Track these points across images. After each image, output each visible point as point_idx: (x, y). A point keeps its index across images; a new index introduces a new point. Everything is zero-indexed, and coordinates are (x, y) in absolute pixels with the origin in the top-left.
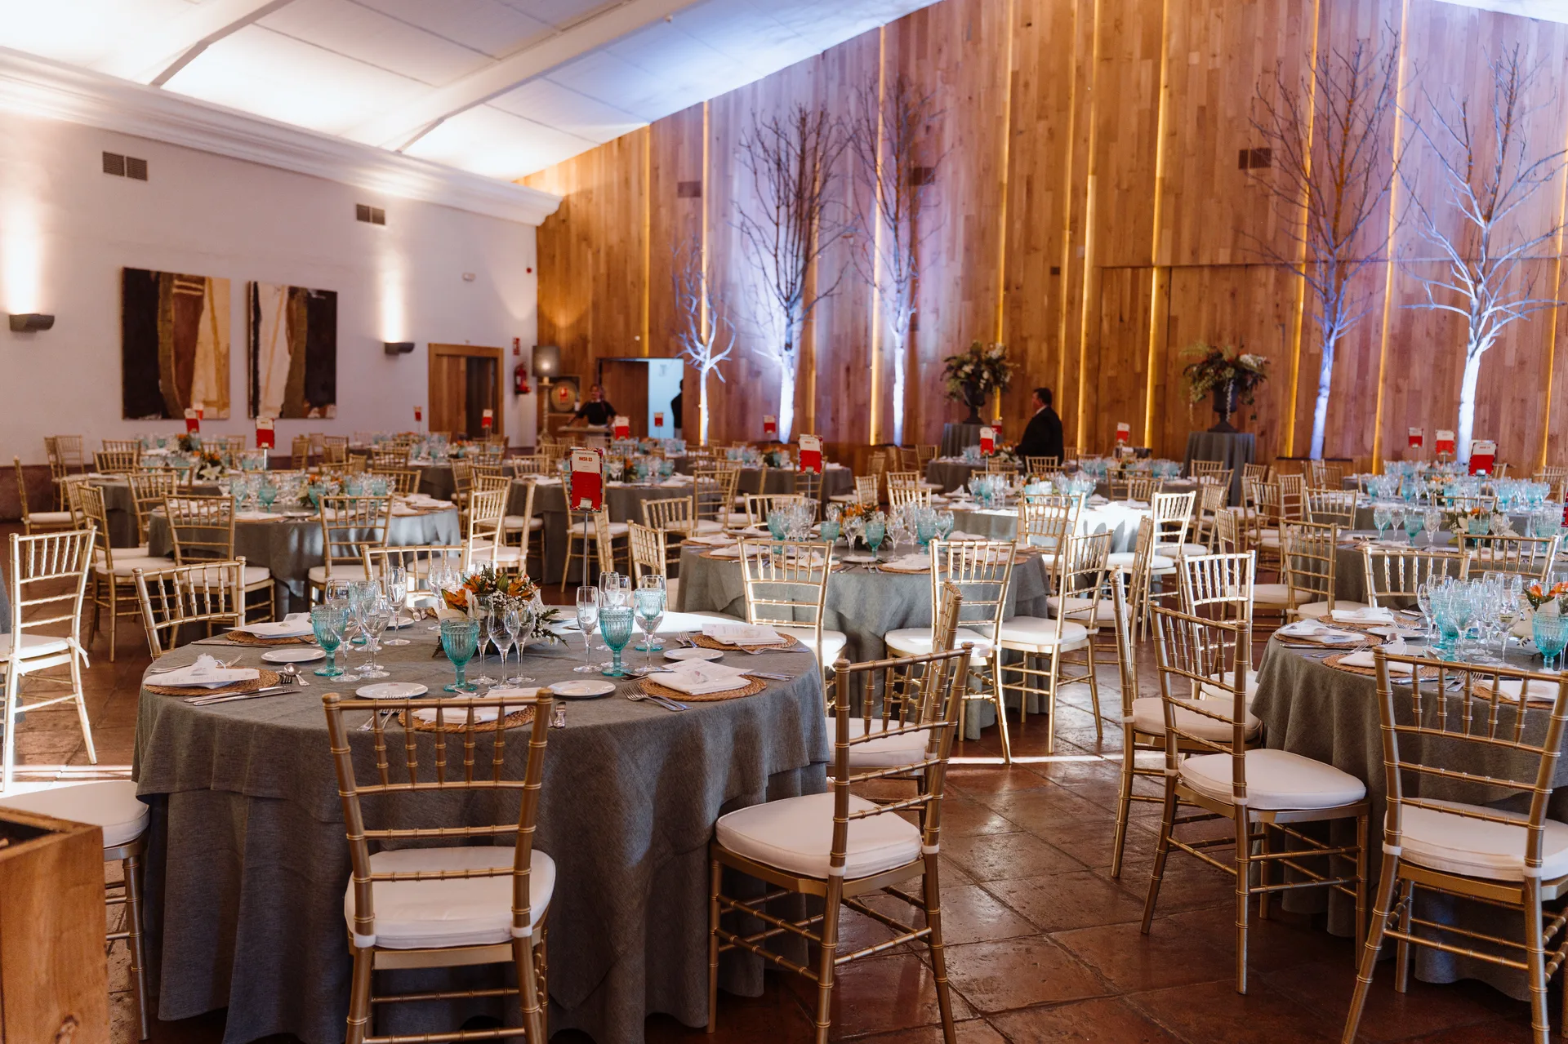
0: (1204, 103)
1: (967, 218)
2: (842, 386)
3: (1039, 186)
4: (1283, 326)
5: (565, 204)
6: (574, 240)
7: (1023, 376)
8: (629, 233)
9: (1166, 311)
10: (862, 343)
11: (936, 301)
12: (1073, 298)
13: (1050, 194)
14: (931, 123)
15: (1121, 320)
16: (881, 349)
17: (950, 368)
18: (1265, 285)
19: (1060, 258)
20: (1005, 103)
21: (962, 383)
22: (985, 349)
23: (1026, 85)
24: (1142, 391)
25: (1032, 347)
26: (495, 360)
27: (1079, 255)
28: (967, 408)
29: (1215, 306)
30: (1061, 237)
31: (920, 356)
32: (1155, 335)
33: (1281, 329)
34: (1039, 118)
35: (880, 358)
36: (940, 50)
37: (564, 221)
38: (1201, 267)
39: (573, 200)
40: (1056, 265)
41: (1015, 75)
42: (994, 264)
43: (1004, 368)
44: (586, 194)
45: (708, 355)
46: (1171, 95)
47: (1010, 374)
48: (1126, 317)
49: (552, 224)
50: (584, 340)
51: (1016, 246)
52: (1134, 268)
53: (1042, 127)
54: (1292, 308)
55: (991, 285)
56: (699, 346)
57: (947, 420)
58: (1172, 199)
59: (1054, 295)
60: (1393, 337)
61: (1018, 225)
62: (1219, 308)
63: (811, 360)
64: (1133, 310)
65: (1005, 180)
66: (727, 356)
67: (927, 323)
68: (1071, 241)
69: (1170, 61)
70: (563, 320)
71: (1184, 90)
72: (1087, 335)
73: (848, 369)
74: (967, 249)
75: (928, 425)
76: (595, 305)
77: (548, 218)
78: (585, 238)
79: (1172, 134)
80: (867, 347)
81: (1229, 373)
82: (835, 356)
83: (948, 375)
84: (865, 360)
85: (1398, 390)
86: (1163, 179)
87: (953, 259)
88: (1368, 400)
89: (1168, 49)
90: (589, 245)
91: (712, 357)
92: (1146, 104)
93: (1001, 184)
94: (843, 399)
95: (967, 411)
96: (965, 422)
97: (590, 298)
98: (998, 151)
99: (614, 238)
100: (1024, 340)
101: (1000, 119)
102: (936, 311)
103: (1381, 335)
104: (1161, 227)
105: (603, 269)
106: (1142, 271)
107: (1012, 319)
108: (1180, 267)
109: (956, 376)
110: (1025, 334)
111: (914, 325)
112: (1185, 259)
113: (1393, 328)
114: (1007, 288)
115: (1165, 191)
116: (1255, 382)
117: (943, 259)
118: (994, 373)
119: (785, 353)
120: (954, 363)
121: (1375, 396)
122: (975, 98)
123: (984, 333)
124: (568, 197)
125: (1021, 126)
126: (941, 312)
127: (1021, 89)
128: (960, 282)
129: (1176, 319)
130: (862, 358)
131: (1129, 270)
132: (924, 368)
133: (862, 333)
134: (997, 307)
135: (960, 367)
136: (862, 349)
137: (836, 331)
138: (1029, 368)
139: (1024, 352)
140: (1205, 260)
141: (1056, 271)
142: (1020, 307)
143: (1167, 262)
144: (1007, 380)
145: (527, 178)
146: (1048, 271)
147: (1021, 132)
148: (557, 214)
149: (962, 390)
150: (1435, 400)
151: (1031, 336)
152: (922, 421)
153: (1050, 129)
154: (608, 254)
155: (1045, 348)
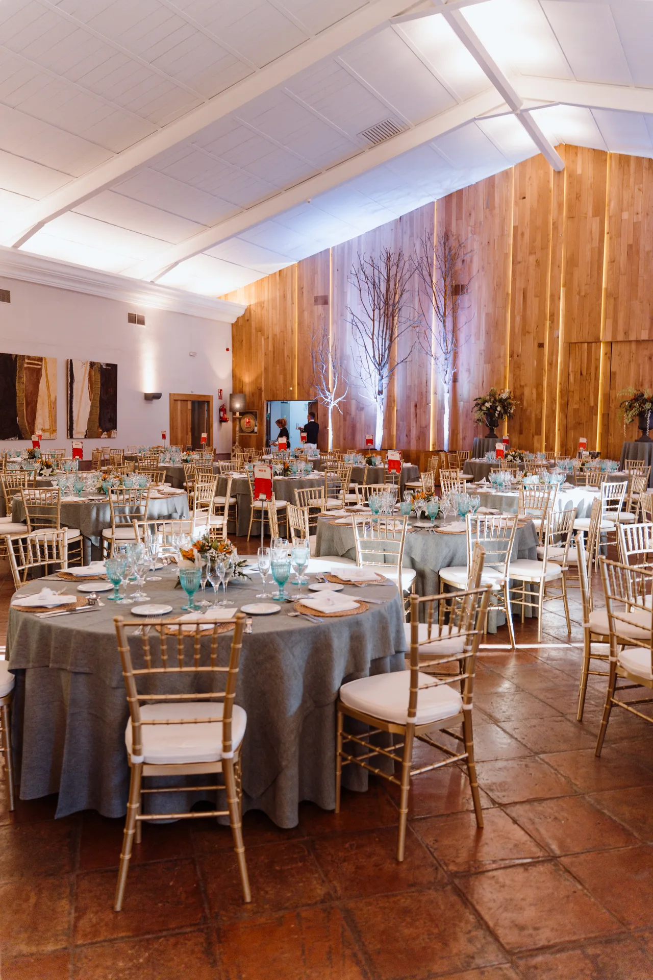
0: (631, 242)
1: (487, 314)
2: (413, 416)
3: (530, 294)
5: (248, 310)
6: (253, 331)
7: (522, 408)
8: (286, 326)
9: (609, 369)
10: (424, 390)
11: (469, 365)
12: (552, 361)
13: (537, 299)
14: (465, 258)
15: (581, 374)
16: (435, 393)
17: (477, 405)
19: (544, 338)
20: (509, 245)
21: (484, 413)
22: (498, 393)
23: (523, 234)
24: (594, 417)
25: (527, 391)
26: (208, 402)
27: (555, 336)
28: (488, 428)
29: (639, 365)
30: (544, 325)
31: (459, 397)
32: (602, 383)
34: (531, 253)
35: (435, 399)
36: (470, 214)
37: (248, 320)
38: (630, 342)
39: (253, 308)
40: (541, 342)
41: (515, 228)
42: (503, 342)
43: (510, 404)
44: (261, 304)
45: (333, 399)
46: (611, 238)
47: (514, 407)
48: (584, 373)
49: (241, 322)
50: (260, 390)
51: (517, 330)
52: (588, 343)
53: (532, 259)
55: (502, 355)
56: (328, 393)
57: (476, 435)
58: (612, 300)
59: (540, 360)
61: (518, 319)
62: (641, 366)
63: (394, 401)
64: (589, 368)
65: (510, 292)
66: (344, 399)
67: (463, 377)
68: (550, 327)
69: (610, 217)
70: (247, 378)
71: (619, 235)
72: (560, 384)
73: (416, 406)
74: (487, 333)
75: (464, 438)
76: (266, 369)
77: (238, 319)
78: (260, 330)
79: (612, 261)
80: (427, 392)
81: (648, 406)
82: (408, 398)
83: (476, 408)
84: (426, 400)
86: (606, 289)
87: (479, 339)
89: (609, 210)
90: (263, 334)
91: (334, 400)
92: (596, 244)
93: (508, 294)
94: (413, 423)
95: (487, 431)
96: (486, 437)
97: (263, 364)
98: (505, 274)
99: (277, 330)
100: (522, 387)
101: (507, 255)
102: (469, 370)
104: (606, 318)
105: (270, 348)
106: (593, 344)
107: (514, 375)
108: (617, 342)
109: (481, 409)
110: (522, 384)
111: (455, 380)
112: (621, 337)
114: (511, 356)
115: (607, 297)
117: (473, 339)
118: (503, 407)
119: (378, 396)
120: (479, 401)
122: (491, 243)
123: (498, 383)
124: (250, 305)
125: (519, 259)
126: (472, 371)
127: (519, 237)
128: (483, 352)
129: (615, 373)
130: (424, 399)
131: (586, 344)
132: (461, 404)
133: (425, 384)
134: (505, 367)
135: (483, 404)
136: (424, 393)
137: (408, 384)
138: (525, 404)
139: (523, 394)
140: (633, 337)
141: (541, 345)
142: (519, 367)
143: (610, 339)
144: (512, 411)
145: (226, 295)
146: (536, 345)
147: (519, 262)
148: (243, 316)
149: (484, 417)
151: (526, 385)
152: (461, 436)
153: (537, 261)
154: (273, 339)
155: (534, 391)
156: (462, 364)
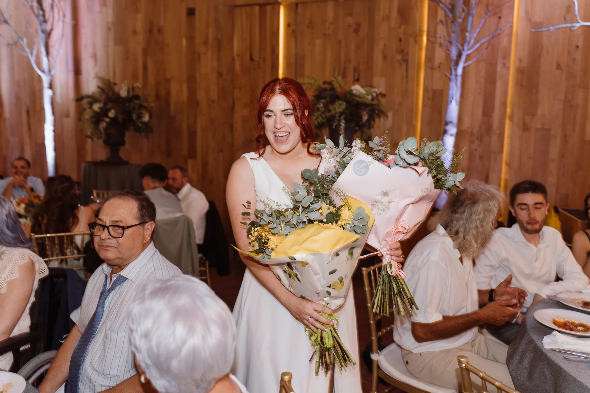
2: (25, 127)
4: (406, 61)
9: (293, 50)
10: (37, 88)
11: (94, 46)
15: (252, 59)
18: (388, 18)
19: (195, 1)
25: (174, 87)
29: (339, 42)
33: (404, 65)
48: (256, 57)
52: (261, 5)
54: (416, 42)
60: (520, 71)
62: (343, 44)
64: (262, 49)
73: (28, 112)
81: (339, 107)
82: (18, 99)
85: (526, 128)
88: (495, 138)
94: (27, 139)
100: (168, 81)
102: (94, 56)
103: (508, 68)
106: (269, 8)
108: (305, 2)
110: (168, 75)
111: (77, 71)
113: (520, 60)
116: (371, 118)
121: (502, 134)
126: (99, 56)
129: (303, 57)
131: (257, 8)
137: (16, 78)
138: (172, 107)
139: (168, 93)
146: (184, 12)
150: (565, 138)
151: (173, 78)
155: (185, 87)
156: (86, 46)
